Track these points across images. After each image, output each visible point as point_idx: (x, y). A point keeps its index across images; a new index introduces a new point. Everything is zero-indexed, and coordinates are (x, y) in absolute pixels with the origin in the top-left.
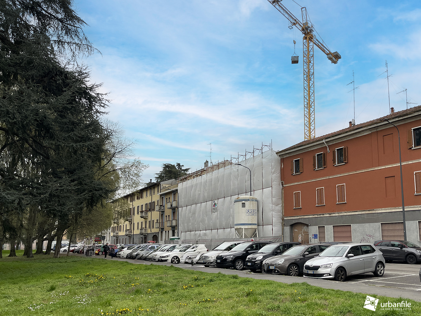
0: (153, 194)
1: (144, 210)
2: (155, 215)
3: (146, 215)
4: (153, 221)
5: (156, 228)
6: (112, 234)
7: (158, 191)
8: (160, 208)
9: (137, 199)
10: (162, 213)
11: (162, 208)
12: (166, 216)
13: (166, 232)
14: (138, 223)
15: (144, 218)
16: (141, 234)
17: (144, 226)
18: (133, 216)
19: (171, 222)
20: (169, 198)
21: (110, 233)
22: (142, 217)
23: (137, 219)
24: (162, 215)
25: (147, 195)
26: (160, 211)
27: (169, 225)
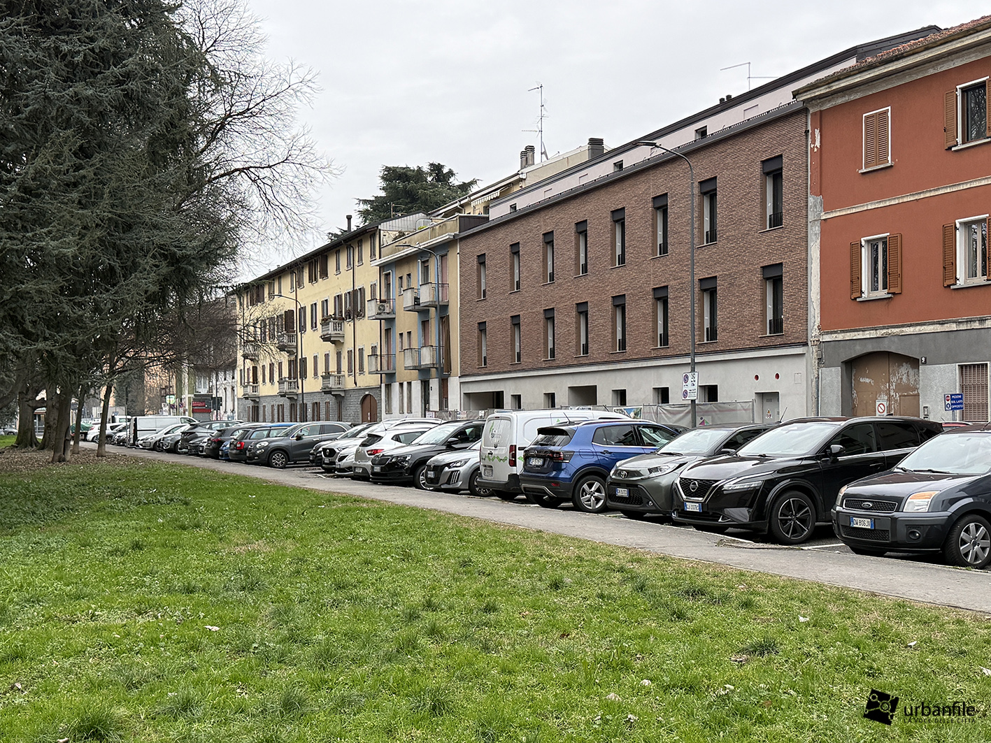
0: (356, 263)
1: (331, 312)
2: (365, 333)
3: (338, 332)
4: (361, 350)
5: (370, 373)
6: (240, 392)
7: (373, 254)
8: (381, 309)
9: (311, 280)
10: (389, 323)
11: (387, 310)
12: (401, 334)
13: (401, 384)
14: (315, 358)
15: (333, 342)
16: (327, 391)
17: (333, 367)
18: (299, 334)
19: (416, 355)
20: (409, 275)
21: (235, 389)
22: (326, 338)
23: (311, 344)
24: (388, 331)
25: (338, 268)
26: (381, 319)
27: (409, 363)
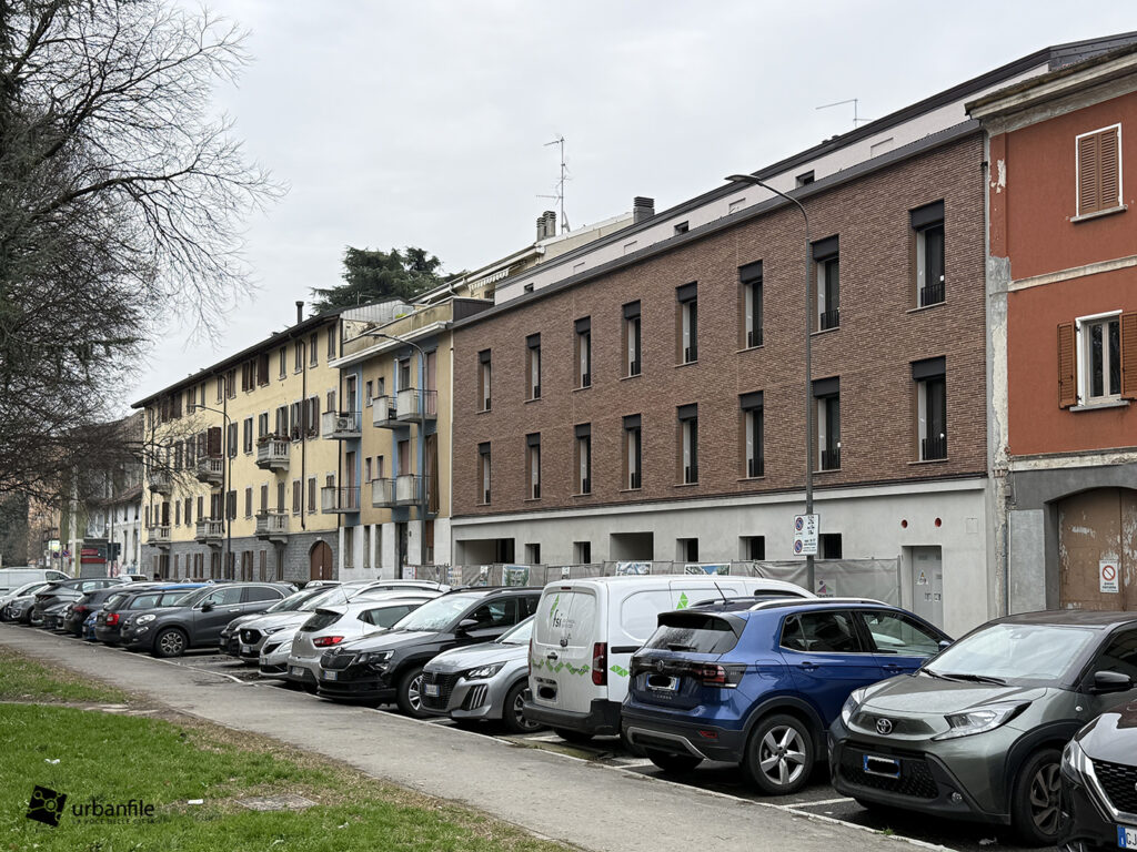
0: (308, 364)
1: (272, 429)
2: (319, 458)
3: (280, 456)
4: (312, 481)
5: (324, 512)
6: (144, 536)
7: (331, 352)
8: (341, 426)
9: (245, 388)
10: (351, 445)
11: (350, 427)
12: (369, 460)
13: (367, 528)
14: (249, 491)
15: (274, 470)
16: (263, 536)
17: (272, 504)
18: (227, 459)
19: (389, 487)
20: (382, 380)
21: (139, 532)
22: (263, 465)
23: (244, 473)
24: (350, 455)
25: (283, 371)
26: (340, 439)
27: (380, 498)
